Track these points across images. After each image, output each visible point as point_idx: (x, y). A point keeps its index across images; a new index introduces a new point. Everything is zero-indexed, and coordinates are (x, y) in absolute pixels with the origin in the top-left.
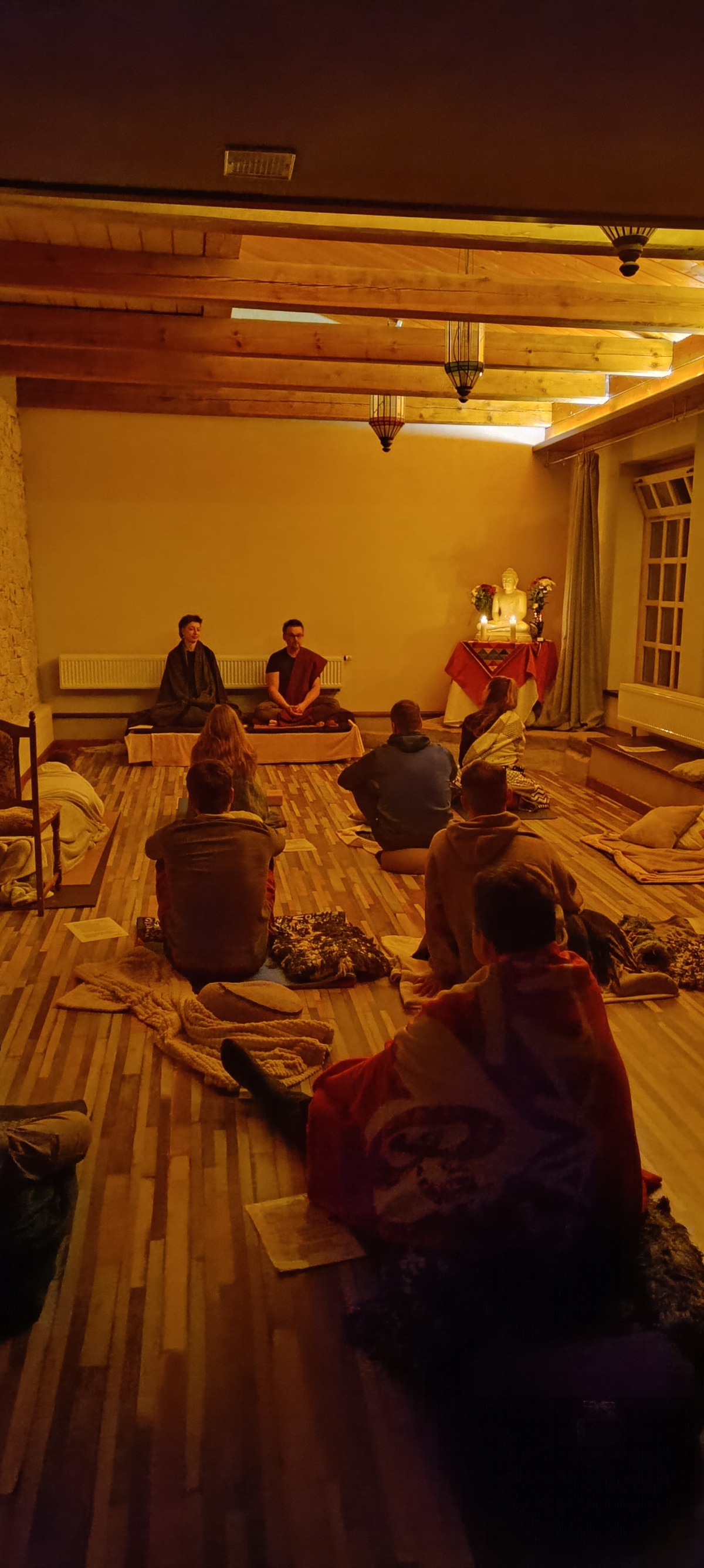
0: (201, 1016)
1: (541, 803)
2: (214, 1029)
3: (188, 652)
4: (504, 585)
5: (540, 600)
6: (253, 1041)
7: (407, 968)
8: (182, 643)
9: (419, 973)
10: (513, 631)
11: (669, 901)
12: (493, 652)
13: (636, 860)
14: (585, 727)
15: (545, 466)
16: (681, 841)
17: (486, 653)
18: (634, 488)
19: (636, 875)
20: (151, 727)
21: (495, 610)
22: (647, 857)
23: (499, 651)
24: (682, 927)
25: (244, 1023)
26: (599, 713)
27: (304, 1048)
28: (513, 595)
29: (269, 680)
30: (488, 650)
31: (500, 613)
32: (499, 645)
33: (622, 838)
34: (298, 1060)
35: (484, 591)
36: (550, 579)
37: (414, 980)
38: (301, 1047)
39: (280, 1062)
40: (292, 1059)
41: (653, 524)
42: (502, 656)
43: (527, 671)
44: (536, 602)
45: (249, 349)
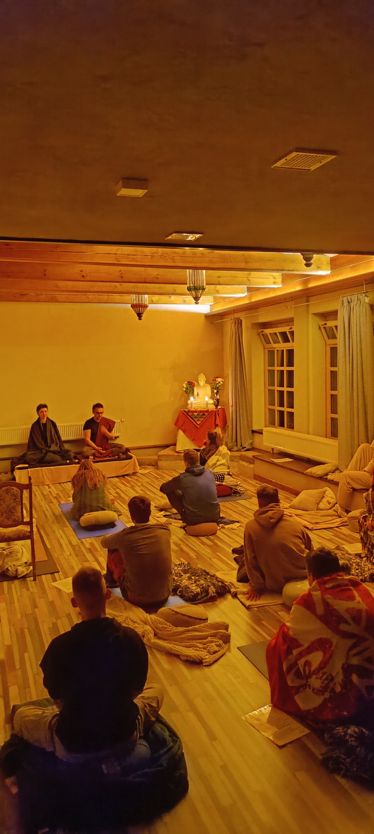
0: (166, 626)
1: (241, 491)
2: (175, 632)
3: (42, 423)
4: (199, 382)
5: (217, 388)
6: (196, 635)
7: (239, 588)
8: (39, 419)
9: (245, 590)
10: (207, 404)
11: (329, 538)
12: (198, 414)
13: (303, 518)
14: (245, 449)
15: (211, 323)
16: (319, 506)
17: (194, 415)
18: (259, 334)
19: (308, 526)
20: (27, 465)
21: (195, 393)
22: (308, 516)
23: (201, 414)
24: (343, 551)
25: (189, 627)
26: (250, 441)
27: (221, 636)
28: (204, 386)
29: (85, 435)
30: (196, 414)
31: (198, 395)
32: (201, 411)
33: (290, 507)
34: (221, 642)
35: (189, 384)
36: (221, 378)
37: (244, 593)
38: (220, 635)
39: (213, 644)
40: (218, 642)
41: (268, 351)
42: (202, 416)
43: (216, 423)
44: (215, 389)
45: (88, 279)
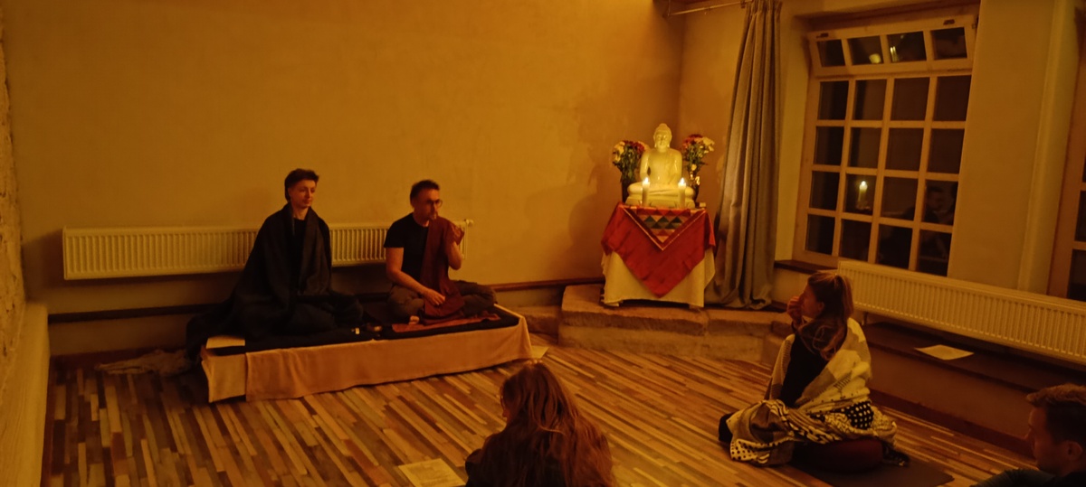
3: (294, 221)
4: (656, 144)
5: (697, 160)
8: (287, 207)
10: (683, 196)
12: (663, 220)
17: (652, 220)
18: (810, 42)
21: (646, 170)
23: (671, 219)
26: (768, 287)
28: (666, 155)
30: (657, 218)
31: (649, 171)
35: (628, 147)
41: (829, 83)
42: (671, 224)
44: (694, 162)
